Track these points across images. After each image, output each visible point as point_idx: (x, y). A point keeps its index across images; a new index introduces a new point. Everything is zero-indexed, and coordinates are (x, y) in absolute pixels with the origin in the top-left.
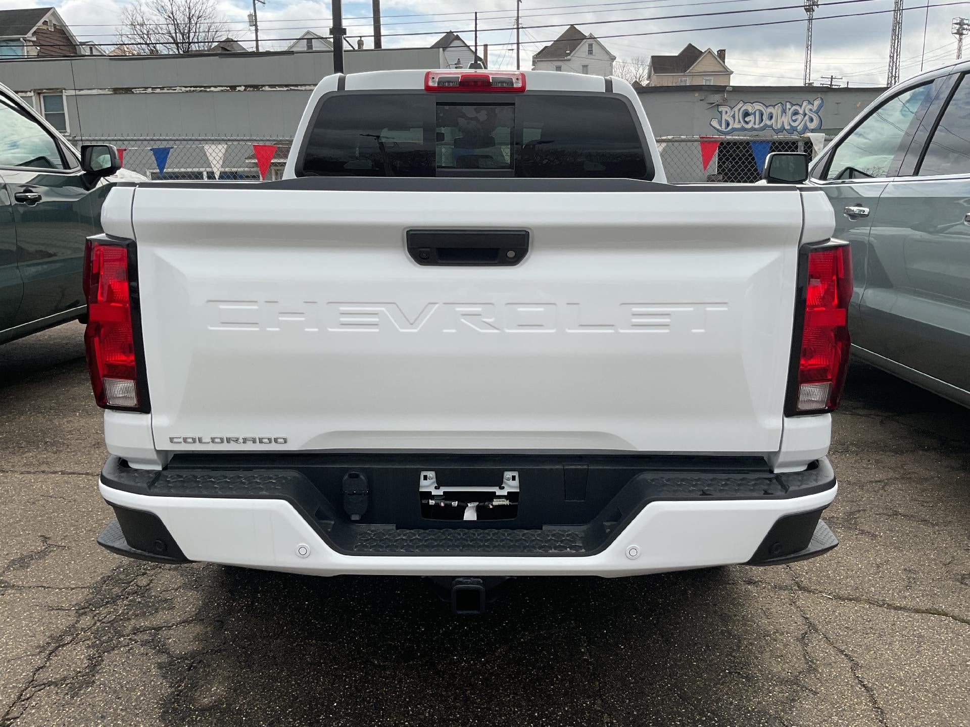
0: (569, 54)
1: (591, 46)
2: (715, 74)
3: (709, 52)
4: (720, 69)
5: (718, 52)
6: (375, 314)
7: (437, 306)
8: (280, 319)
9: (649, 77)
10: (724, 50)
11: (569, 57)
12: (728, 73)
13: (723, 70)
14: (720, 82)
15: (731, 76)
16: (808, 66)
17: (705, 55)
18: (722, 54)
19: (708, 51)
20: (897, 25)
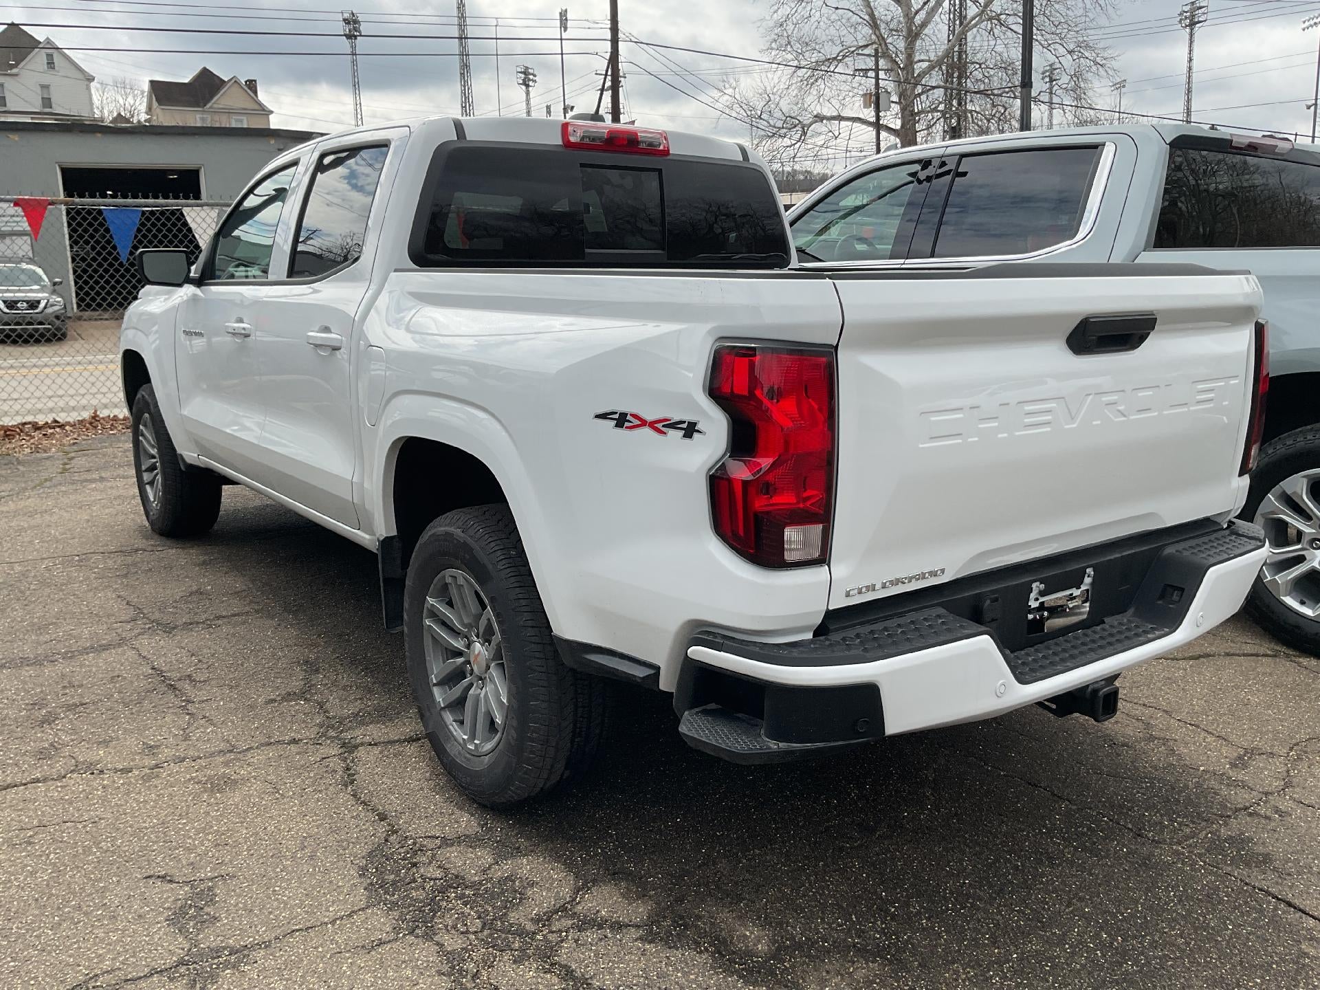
0: (12, 67)
1: (50, 56)
2: (244, 112)
3: (235, 81)
4: (250, 105)
5: (246, 82)
6: (1048, 411)
7: (1091, 397)
8: (980, 426)
9: (149, 110)
10: (255, 81)
11: (15, 71)
12: (266, 113)
13: (257, 107)
14: (256, 124)
15: (271, 116)
16: (359, 110)
17: (229, 85)
18: (252, 85)
19: (233, 81)
20: (465, 68)
